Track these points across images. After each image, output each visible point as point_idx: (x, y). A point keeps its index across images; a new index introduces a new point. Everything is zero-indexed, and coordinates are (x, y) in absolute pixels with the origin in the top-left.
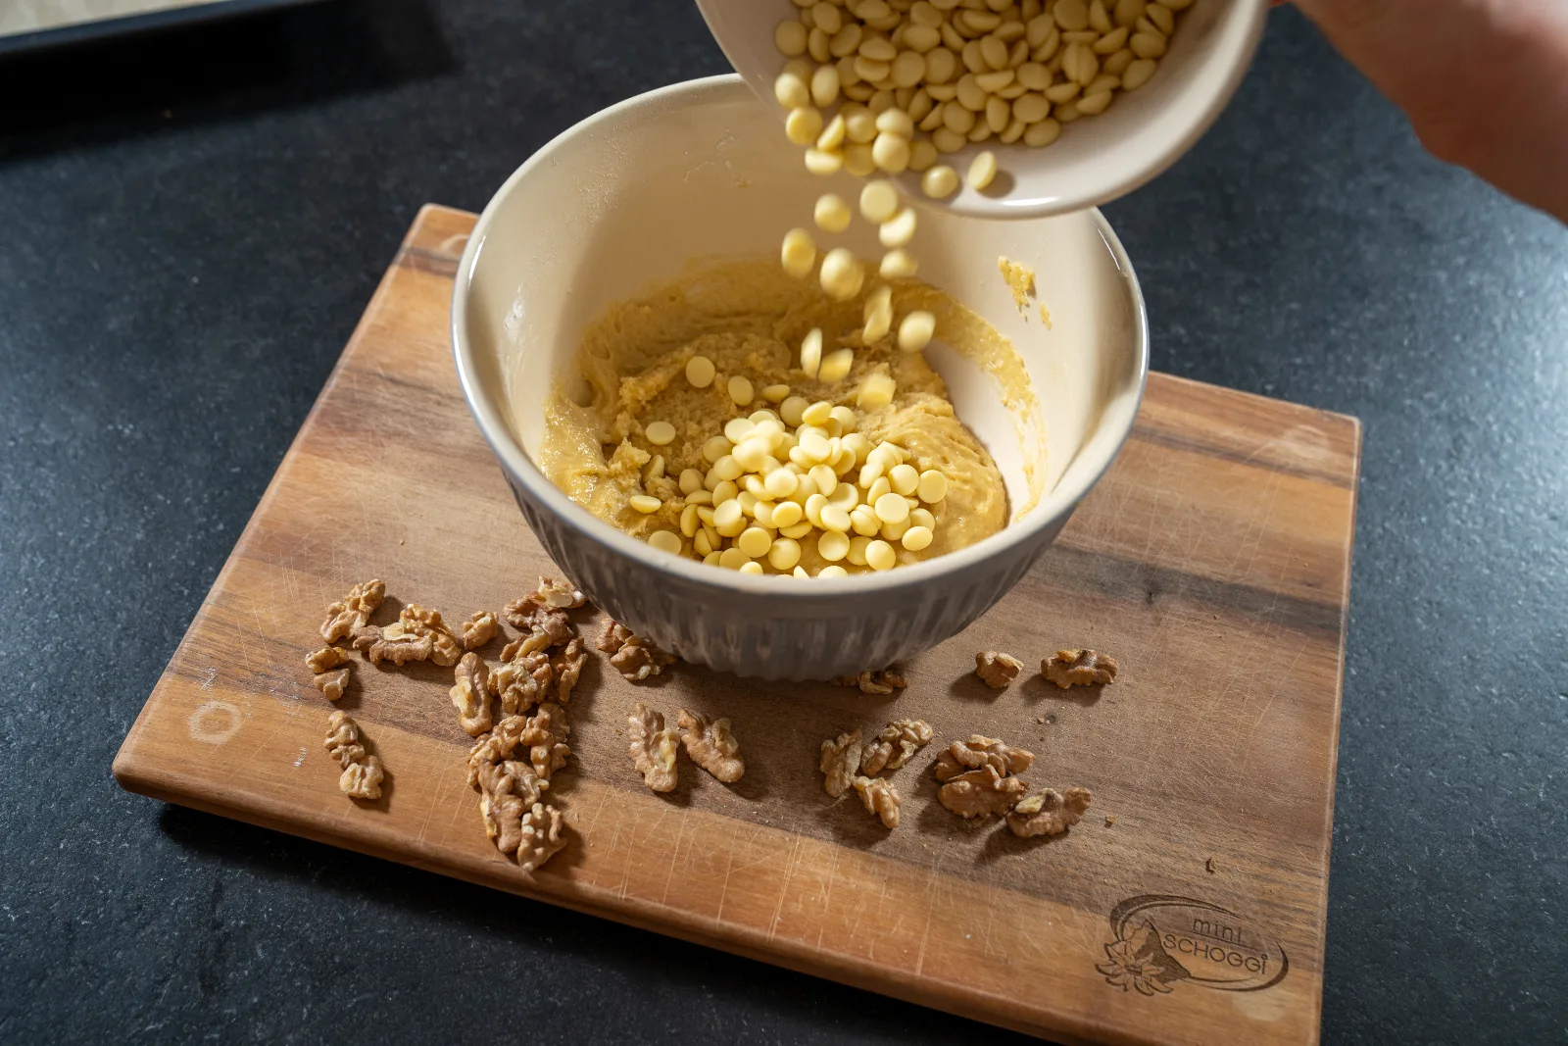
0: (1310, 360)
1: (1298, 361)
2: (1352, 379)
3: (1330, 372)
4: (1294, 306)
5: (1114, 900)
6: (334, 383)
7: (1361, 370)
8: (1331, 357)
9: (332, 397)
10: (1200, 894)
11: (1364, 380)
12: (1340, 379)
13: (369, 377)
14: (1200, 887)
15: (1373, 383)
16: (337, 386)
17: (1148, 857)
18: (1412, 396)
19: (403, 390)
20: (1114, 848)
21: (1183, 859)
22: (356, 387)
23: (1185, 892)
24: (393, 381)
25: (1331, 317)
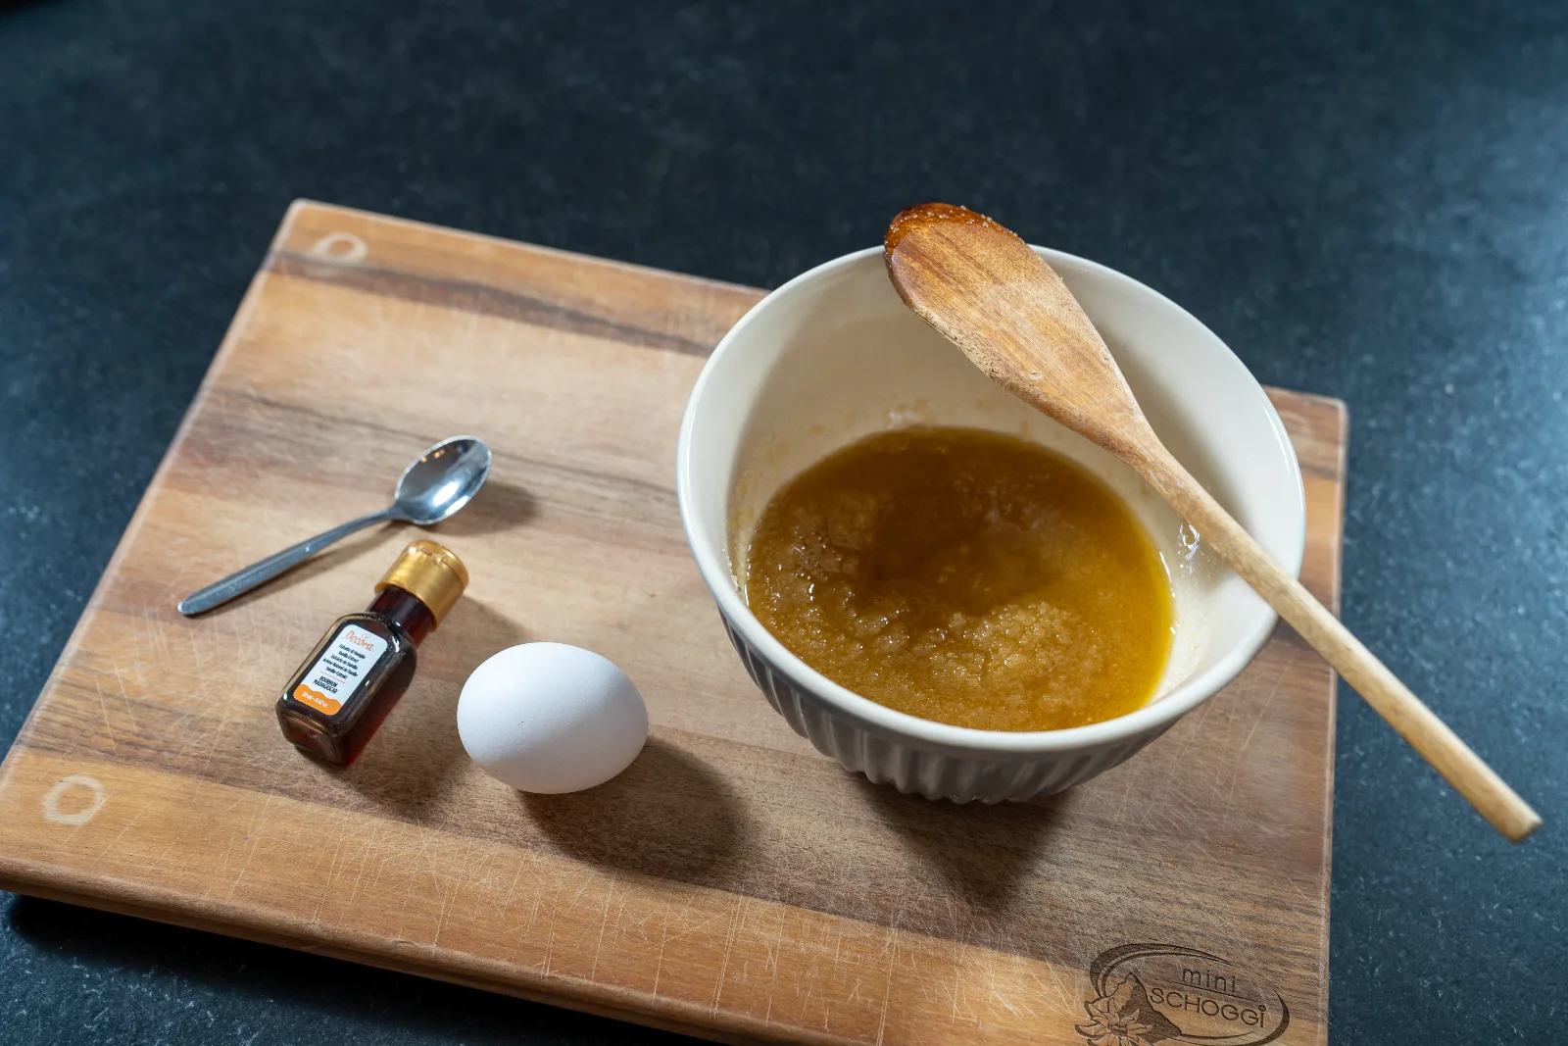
0: (1386, 423)
1: (1373, 423)
2: (1436, 445)
3: (1411, 435)
4: (1368, 359)
5: (1094, 952)
6: (199, 408)
7: (1446, 434)
8: (1410, 419)
9: (198, 423)
10: (1188, 941)
11: (1450, 446)
12: (1421, 445)
13: (240, 400)
14: (1188, 933)
15: (1461, 451)
16: (203, 411)
17: (1131, 902)
18: (1505, 464)
19: (278, 412)
20: (1092, 893)
21: (1167, 901)
22: (224, 411)
23: (1170, 939)
24: (267, 403)
25: (1410, 372)
